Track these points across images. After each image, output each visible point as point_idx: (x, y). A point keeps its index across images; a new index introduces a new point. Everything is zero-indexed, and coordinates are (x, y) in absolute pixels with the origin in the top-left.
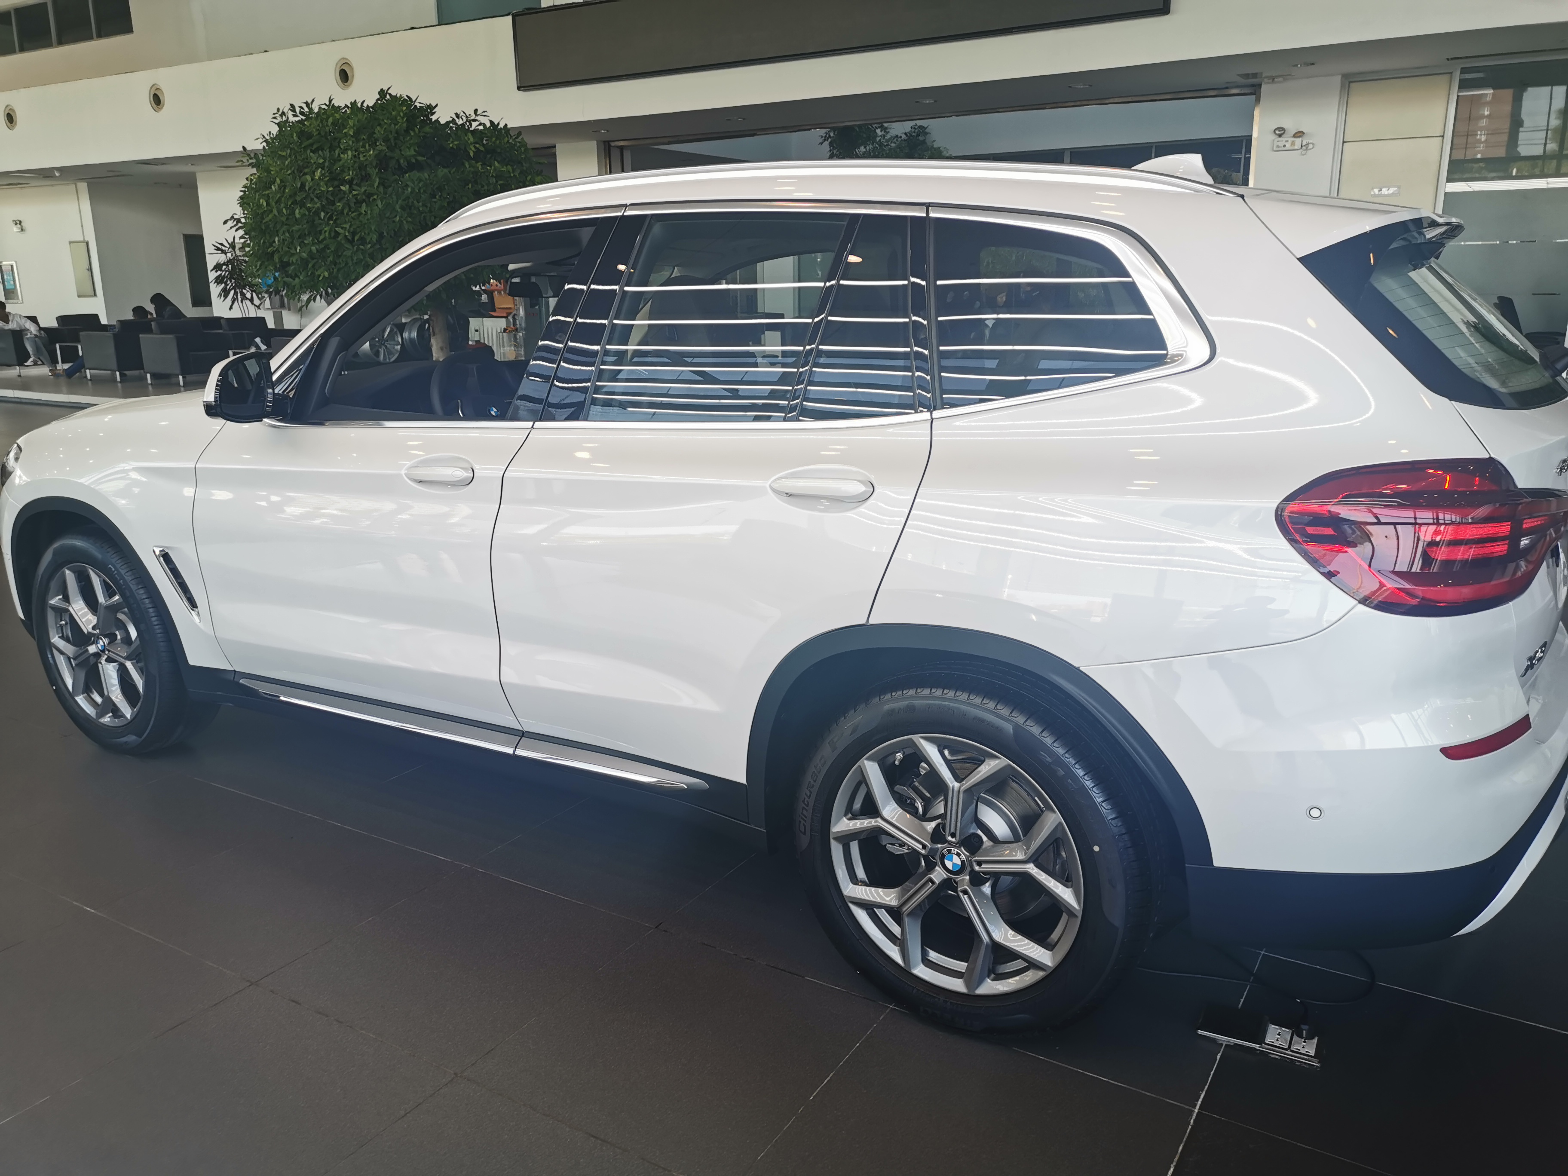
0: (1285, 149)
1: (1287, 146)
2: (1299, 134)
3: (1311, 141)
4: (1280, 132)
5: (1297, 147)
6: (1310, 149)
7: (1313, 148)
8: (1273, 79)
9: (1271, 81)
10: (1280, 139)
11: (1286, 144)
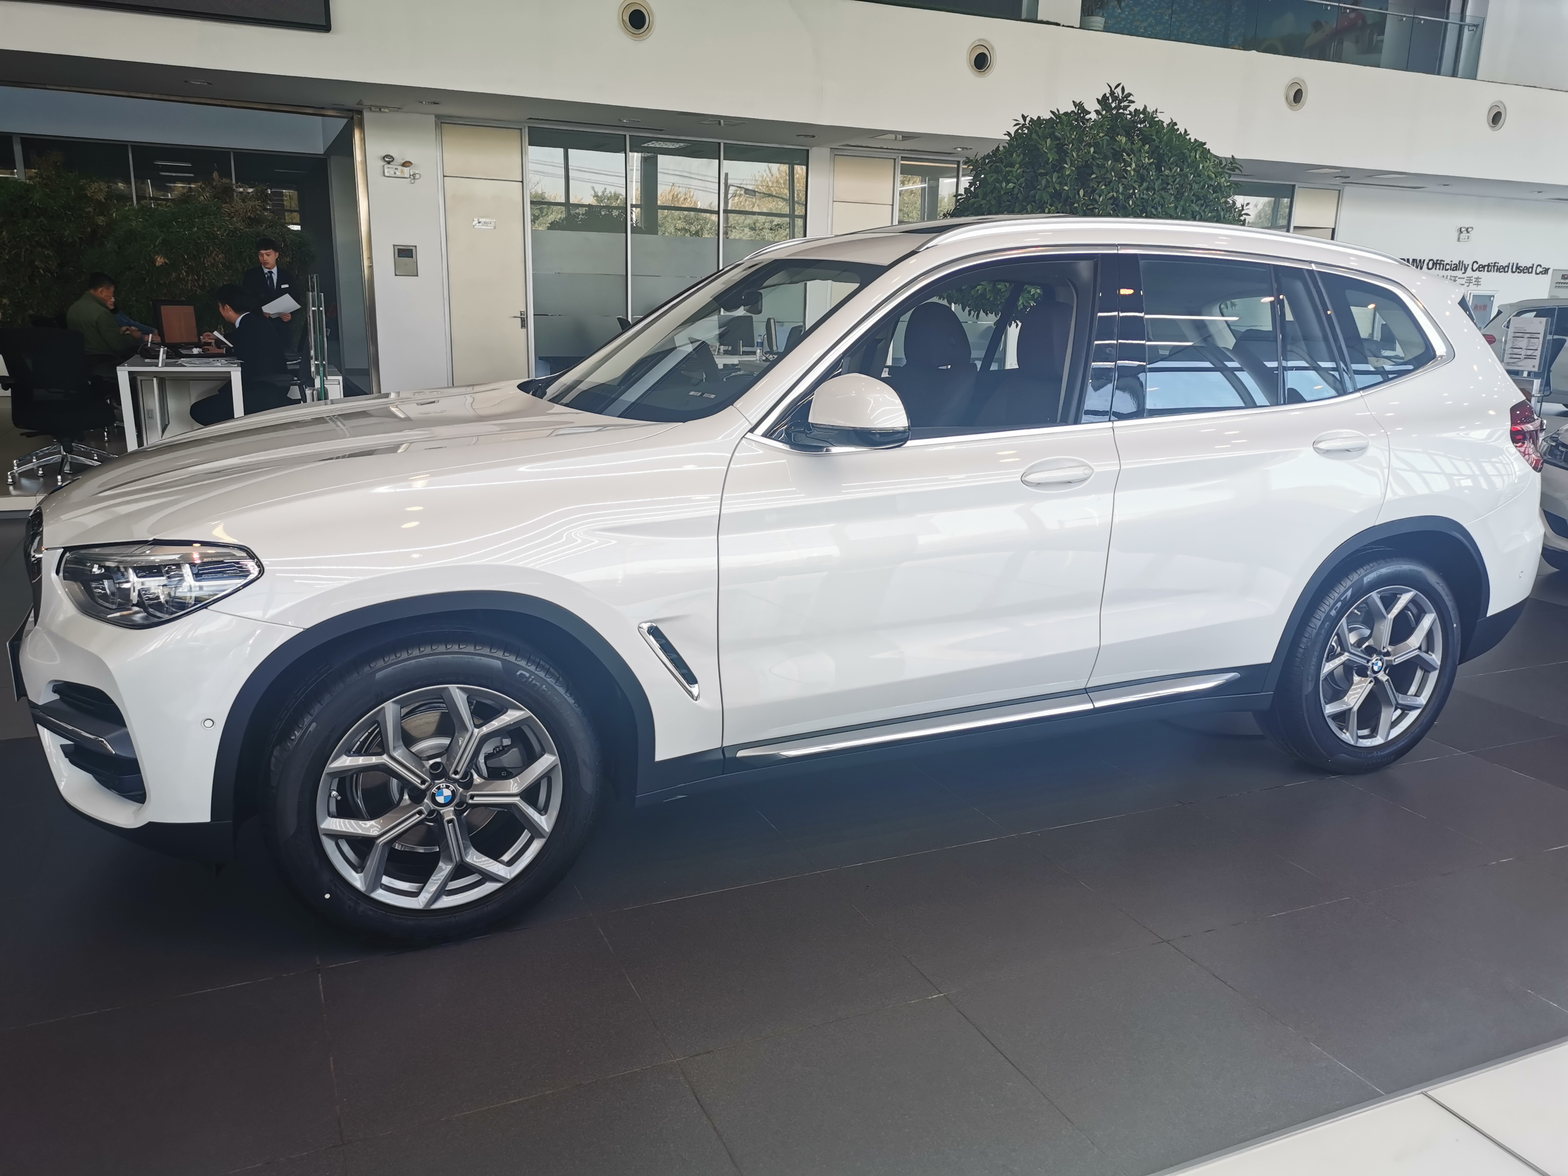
0: (395, 176)
1: (397, 173)
2: (406, 164)
3: (417, 172)
4: (388, 159)
5: (407, 175)
6: (417, 179)
7: (420, 178)
8: (379, 108)
9: (378, 110)
10: (389, 166)
11: (396, 171)
